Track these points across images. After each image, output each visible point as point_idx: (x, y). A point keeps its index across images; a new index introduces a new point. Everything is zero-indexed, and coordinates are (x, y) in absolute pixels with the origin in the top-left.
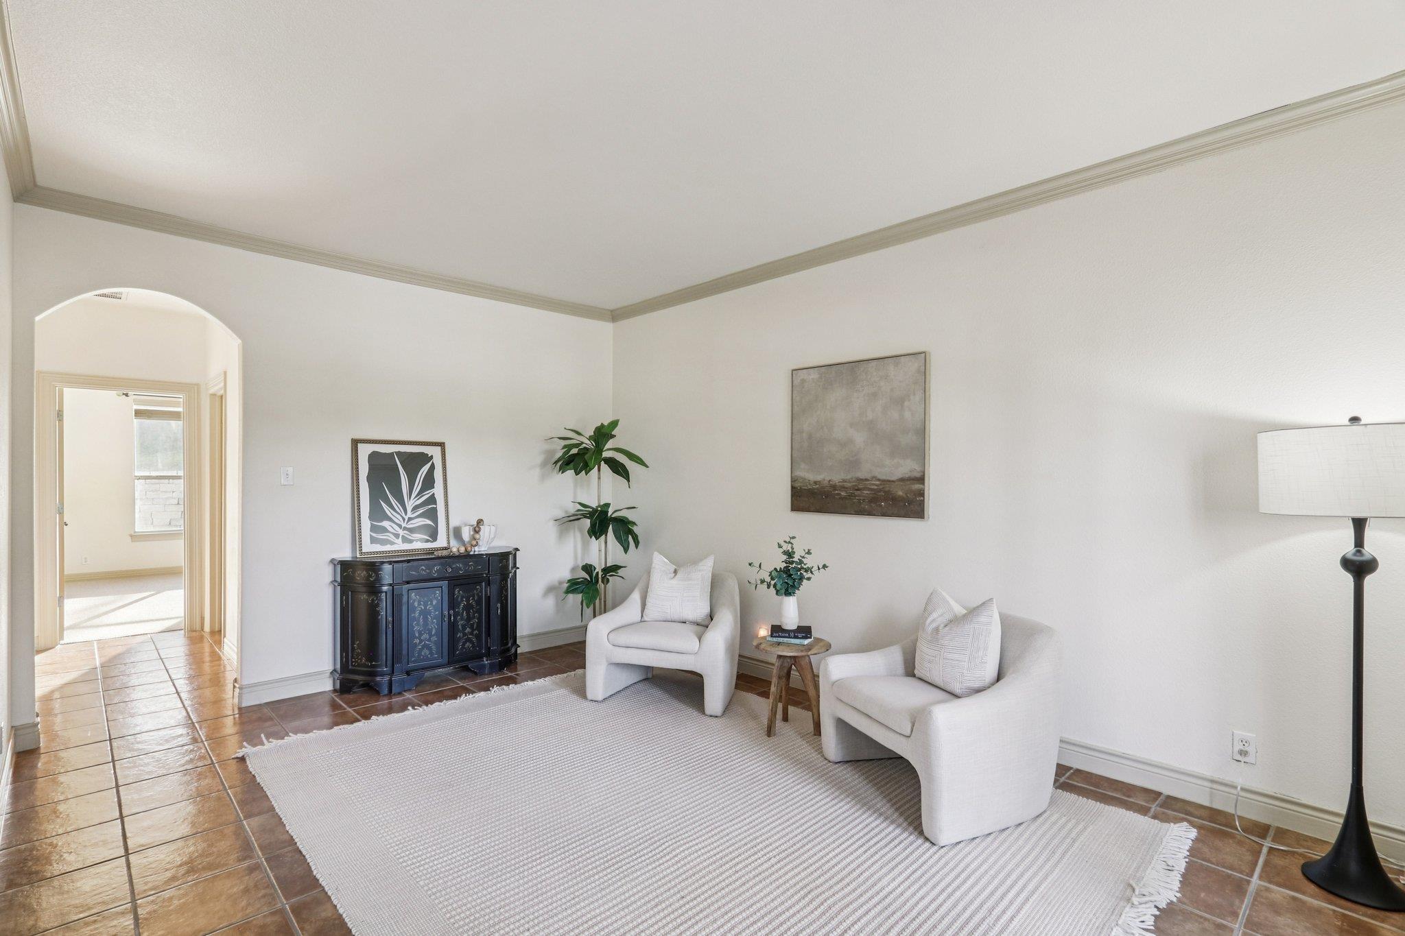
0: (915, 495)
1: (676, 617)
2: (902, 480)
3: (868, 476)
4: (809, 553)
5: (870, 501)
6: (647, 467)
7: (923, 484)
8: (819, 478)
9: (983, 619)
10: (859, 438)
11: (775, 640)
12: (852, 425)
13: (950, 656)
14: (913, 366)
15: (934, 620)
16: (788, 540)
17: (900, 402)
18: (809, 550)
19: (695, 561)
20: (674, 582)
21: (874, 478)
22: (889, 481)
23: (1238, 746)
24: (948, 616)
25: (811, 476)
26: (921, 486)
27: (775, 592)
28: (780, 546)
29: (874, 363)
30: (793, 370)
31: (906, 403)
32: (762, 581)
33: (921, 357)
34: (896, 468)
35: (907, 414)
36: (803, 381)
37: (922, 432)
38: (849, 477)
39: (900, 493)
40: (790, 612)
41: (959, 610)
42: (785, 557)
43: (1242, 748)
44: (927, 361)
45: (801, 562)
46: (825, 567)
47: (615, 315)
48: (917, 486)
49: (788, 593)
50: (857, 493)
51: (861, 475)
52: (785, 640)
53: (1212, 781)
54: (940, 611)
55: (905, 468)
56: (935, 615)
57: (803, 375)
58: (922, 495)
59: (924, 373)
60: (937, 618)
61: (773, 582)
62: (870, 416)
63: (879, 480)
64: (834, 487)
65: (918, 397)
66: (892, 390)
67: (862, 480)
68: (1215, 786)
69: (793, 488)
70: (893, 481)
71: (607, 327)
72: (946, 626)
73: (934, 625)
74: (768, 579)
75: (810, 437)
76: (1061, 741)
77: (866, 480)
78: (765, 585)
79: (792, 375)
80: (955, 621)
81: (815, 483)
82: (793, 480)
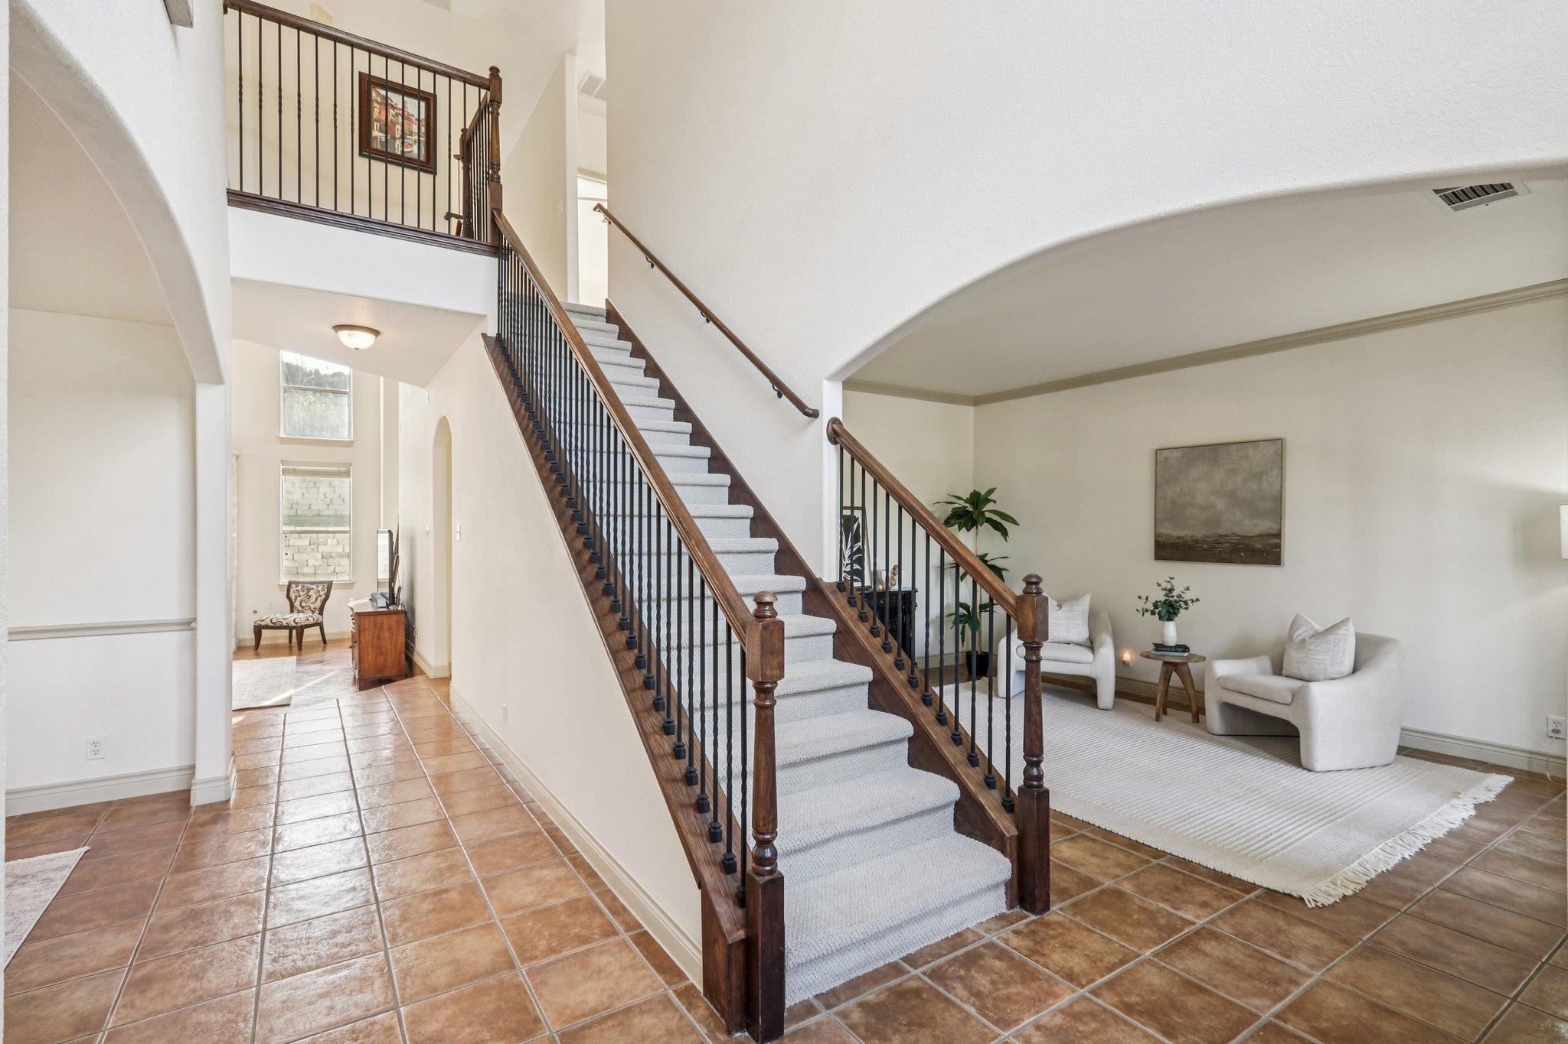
0: (1272, 547)
1: (1063, 640)
2: (1261, 536)
3: (1229, 533)
4: (1188, 589)
5: (1231, 552)
6: (1018, 525)
7: (1280, 539)
8: (1182, 534)
9: (1341, 632)
10: (1220, 504)
11: (1158, 653)
12: (1213, 493)
13: (1317, 657)
14: (1272, 449)
15: (1300, 635)
16: (1168, 580)
17: (1259, 476)
18: (1188, 587)
19: (1075, 598)
20: (1059, 612)
21: (1234, 534)
22: (1248, 537)
23: (1552, 727)
24: (1311, 632)
25: (1172, 532)
26: (1278, 541)
27: (1158, 617)
28: (1159, 585)
29: (1234, 447)
30: (1157, 450)
31: (1264, 477)
32: (1147, 611)
33: (1279, 443)
34: (1254, 527)
35: (1265, 486)
36: (1167, 459)
37: (1279, 499)
38: (1210, 533)
39: (1259, 546)
40: (1171, 632)
41: (1319, 628)
42: (1164, 592)
43: (1555, 727)
44: (1284, 445)
45: (1179, 596)
46: (1197, 600)
47: (977, 401)
48: (1274, 541)
49: (1170, 619)
50: (1217, 546)
51: (1222, 531)
52: (1168, 653)
53: (1531, 753)
54: (1304, 629)
55: (1265, 526)
56: (1300, 632)
57: (1167, 453)
58: (1279, 546)
59: (1281, 455)
60: (1301, 633)
61: (1157, 611)
62: (1230, 486)
63: (1238, 536)
64: (1196, 541)
65: (1276, 472)
66: (1251, 467)
67: (1222, 535)
68: (1533, 756)
69: (1157, 542)
70: (1252, 537)
71: (968, 412)
72: (1310, 638)
73: (1300, 638)
74: (1152, 608)
75: (1173, 502)
76: (1402, 729)
77: (1227, 536)
78: (1149, 613)
79: (1156, 454)
80: (1318, 635)
81: (1179, 538)
82: (1157, 536)
